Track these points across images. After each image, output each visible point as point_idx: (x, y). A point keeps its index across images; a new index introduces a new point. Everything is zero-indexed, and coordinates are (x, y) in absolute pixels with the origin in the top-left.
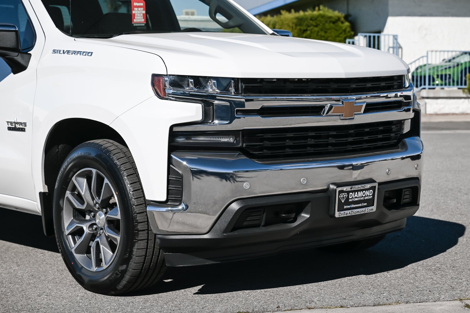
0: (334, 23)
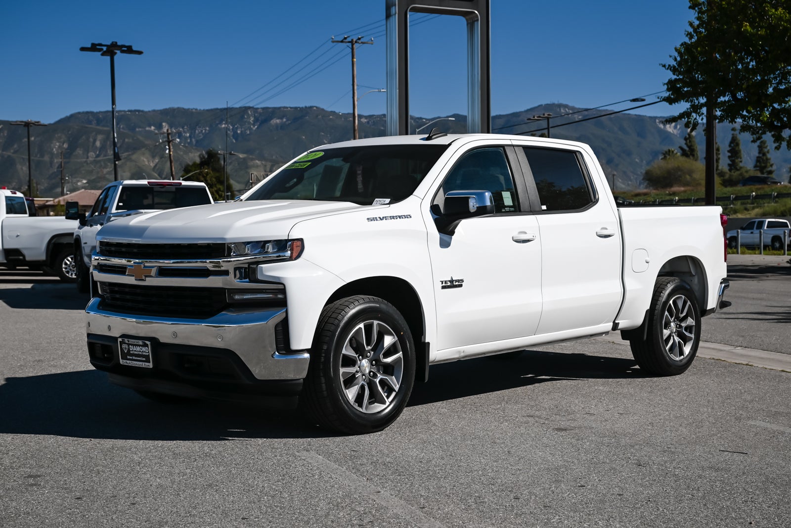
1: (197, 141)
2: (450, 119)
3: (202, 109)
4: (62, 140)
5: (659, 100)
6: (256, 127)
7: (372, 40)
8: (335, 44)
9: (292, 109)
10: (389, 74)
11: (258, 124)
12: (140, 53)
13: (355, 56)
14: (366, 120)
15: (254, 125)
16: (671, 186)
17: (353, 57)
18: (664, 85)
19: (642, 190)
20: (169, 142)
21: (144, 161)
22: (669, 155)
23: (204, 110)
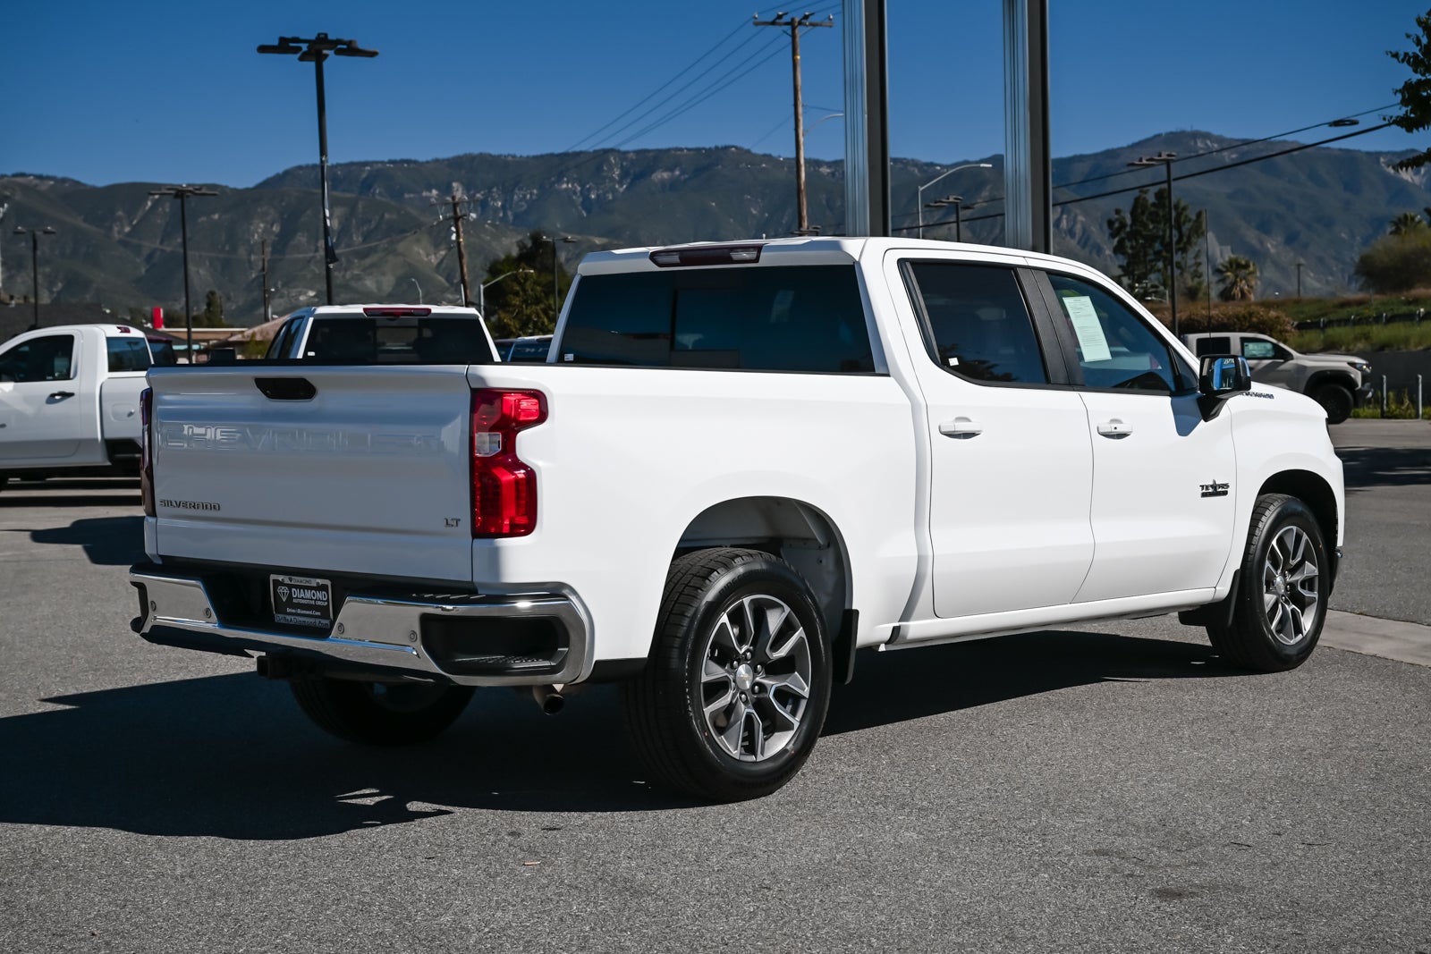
1: (516, 216)
2: (982, 165)
3: (525, 155)
4: (269, 218)
5: (1386, 122)
6: (625, 186)
7: (830, 19)
8: (760, 27)
9: (691, 153)
10: (848, 84)
11: (629, 180)
12: (373, 54)
13: (798, 51)
14: (828, 170)
15: (621, 185)
16: (1410, 286)
17: (794, 53)
18: (1395, 94)
19: (1353, 294)
20: (456, 219)
21: (419, 253)
22: (1406, 225)
23: (528, 157)
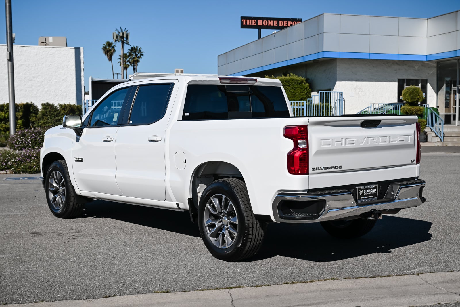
0: (300, 84)
